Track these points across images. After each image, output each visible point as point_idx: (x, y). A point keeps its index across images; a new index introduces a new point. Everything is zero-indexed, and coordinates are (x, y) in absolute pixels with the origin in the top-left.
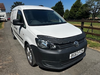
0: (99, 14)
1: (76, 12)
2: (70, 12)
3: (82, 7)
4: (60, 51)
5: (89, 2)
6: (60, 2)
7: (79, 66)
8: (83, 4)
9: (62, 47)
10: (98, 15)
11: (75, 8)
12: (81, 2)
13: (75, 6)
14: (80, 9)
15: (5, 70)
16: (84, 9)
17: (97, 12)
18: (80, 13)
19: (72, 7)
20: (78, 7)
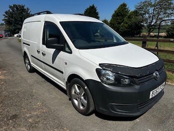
0: (156, 27)
1: (119, 23)
2: (110, 23)
3: (129, 16)
4: (137, 87)
5: (140, 8)
6: (93, 6)
7: (157, 110)
8: (131, 11)
9: (140, 81)
10: (154, 28)
11: (118, 18)
12: (127, 7)
13: (117, 14)
14: (126, 19)
15: (40, 125)
16: (133, 20)
17: (152, 24)
18: (127, 25)
19: (114, 16)
20: (123, 16)
